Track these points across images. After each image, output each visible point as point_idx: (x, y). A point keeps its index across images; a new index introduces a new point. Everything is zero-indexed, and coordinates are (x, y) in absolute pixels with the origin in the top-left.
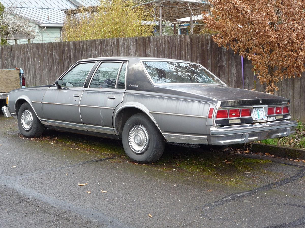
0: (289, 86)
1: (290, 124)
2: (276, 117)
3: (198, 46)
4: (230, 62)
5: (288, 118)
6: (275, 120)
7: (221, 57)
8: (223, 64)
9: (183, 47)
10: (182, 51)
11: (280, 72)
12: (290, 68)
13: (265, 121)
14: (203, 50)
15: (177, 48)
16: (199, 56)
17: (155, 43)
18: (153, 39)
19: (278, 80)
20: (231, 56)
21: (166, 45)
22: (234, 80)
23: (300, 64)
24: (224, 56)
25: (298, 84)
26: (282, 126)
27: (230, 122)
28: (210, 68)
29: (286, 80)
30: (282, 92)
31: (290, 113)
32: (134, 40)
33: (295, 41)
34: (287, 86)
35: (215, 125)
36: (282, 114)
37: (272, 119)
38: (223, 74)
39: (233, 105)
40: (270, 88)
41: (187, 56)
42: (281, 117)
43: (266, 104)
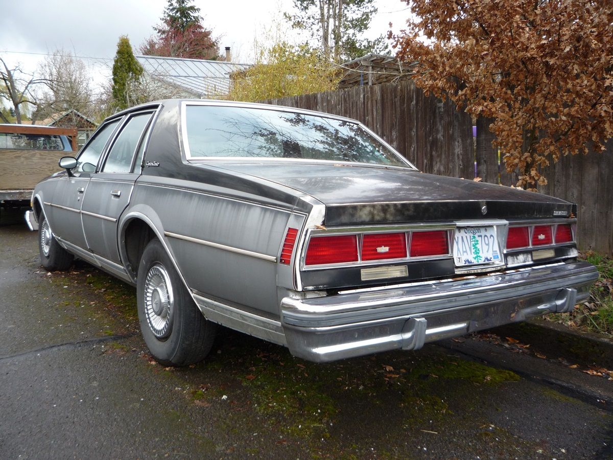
0: (571, 177)
1: (575, 274)
2: (534, 253)
3: (394, 106)
4: (451, 132)
5: (569, 257)
6: (531, 263)
7: (434, 123)
8: (438, 138)
9: (370, 108)
10: (367, 116)
11: (552, 142)
12: (578, 129)
13: (499, 268)
14: (402, 112)
15: (360, 111)
16: (396, 123)
17: (325, 104)
18: (322, 98)
19: (548, 162)
20: (454, 121)
21: (342, 106)
22: (459, 167)
23: (603, 114)
24: (440, 122)
25: (592, 173)
26: (551, 282)
27: (365, 275)
28: (415, 145)
29: (565, 161)
30: (556, 189)
31: (575, 241)
32: (294, 101)
33: (593, 46)
34: (567, 176)
35: (300, 288)
36: (554, 244)
37: (521, 260)
38: (438, 156)
39: (377, 218)
40: (528, 179)
41: (375, 125)
42: (550, 254)
43: (500, 217)
